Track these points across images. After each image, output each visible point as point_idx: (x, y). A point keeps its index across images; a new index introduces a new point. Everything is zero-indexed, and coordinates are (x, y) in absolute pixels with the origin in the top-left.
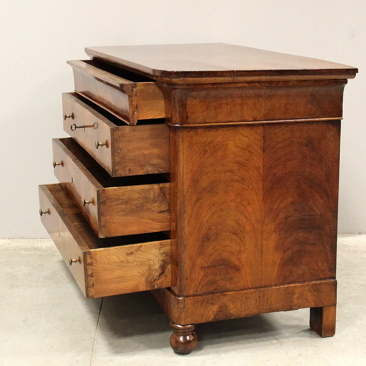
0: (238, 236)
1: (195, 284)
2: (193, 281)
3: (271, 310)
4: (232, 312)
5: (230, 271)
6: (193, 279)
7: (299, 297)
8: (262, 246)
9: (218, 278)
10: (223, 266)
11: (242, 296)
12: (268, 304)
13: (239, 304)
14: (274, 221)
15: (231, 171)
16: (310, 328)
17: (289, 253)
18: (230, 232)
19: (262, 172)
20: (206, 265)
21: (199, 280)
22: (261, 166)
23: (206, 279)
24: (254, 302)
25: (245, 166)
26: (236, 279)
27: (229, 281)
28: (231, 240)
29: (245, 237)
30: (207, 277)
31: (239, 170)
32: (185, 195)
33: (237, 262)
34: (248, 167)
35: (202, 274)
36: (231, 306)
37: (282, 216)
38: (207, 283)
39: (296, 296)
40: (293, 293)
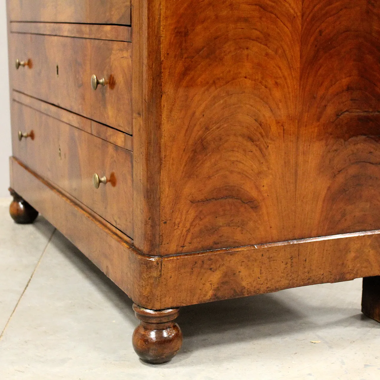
0: (258, 143)
1: (179, 232)
2: (176, 227)
3: (311, 281)
4: (244, 284)
5: (242, 209)
6: (177, 222)
7: (356, 258)
8: (297, 164)
9: (221, 221)
10: (230, 200)
11: (262, 255)
12: (306, 270)
13: (257, 270)
14: (318, 120)
15: (246, 20)
16: (361, 313)
17: (341, 179)
18: (243, 136)
19: (300, 27)
20: (201, 197)
21: (188, 225)
22: (299, 14)
23: (201, 223)
24: (283, 266)
25: (272, 13)
26: (251, 224)
27: (240, 228)
28: (244, 150)
29: (268, 146)
30: (201, 219)
31: (261, 18)
32: (163, 61)
33: (254, 194)
34: (275, 15)
35: (192, 214)
36: (243, 272)
37: (330, 111)
38: (201, 231)
39: (352, 255)
40: (347, 250)
